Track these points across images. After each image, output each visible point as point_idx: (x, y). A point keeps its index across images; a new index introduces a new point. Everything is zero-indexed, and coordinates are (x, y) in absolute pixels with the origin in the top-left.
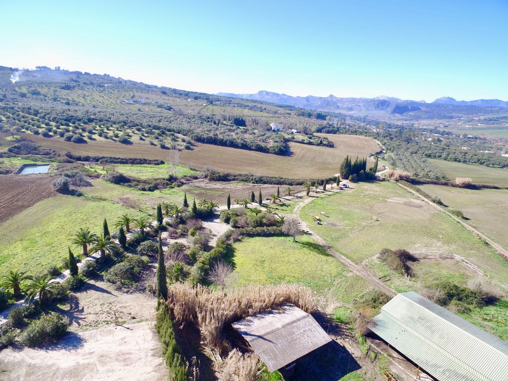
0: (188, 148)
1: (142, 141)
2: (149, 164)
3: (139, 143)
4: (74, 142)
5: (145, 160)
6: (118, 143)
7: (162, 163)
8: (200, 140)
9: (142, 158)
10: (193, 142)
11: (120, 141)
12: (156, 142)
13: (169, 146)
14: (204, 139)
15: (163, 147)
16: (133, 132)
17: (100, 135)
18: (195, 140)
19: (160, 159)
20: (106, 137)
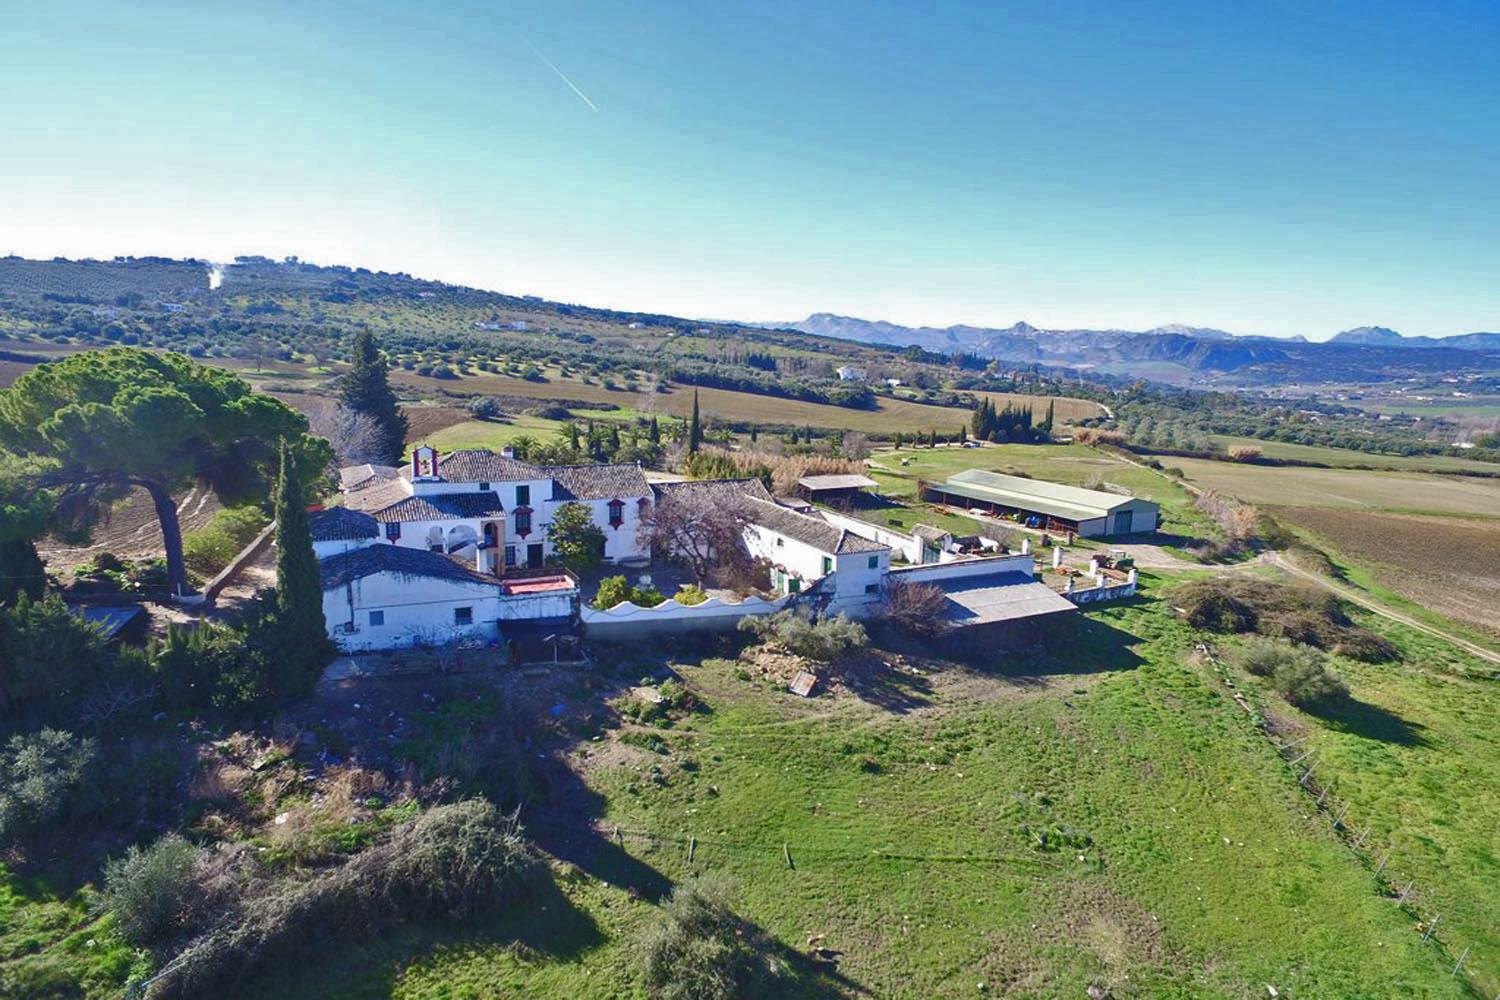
0: (661, 390)
1: (567, 379)
2: (591, 409)
3: (562, 382)
4: (436, 376)
5: (584, 403)
6: (520, 380)
7: (616, 408)
8: (682, 378)
9: (576, 399)
10: (669, 382)
11: (524, 377)
12: (594, 380)
13: (623, 386)
14: (692, 377)
15: (610, 387)
16: (545, 365)
17: (483, 367)
18: (673, 379)
19: (612, 402)
20: (495, 371)
